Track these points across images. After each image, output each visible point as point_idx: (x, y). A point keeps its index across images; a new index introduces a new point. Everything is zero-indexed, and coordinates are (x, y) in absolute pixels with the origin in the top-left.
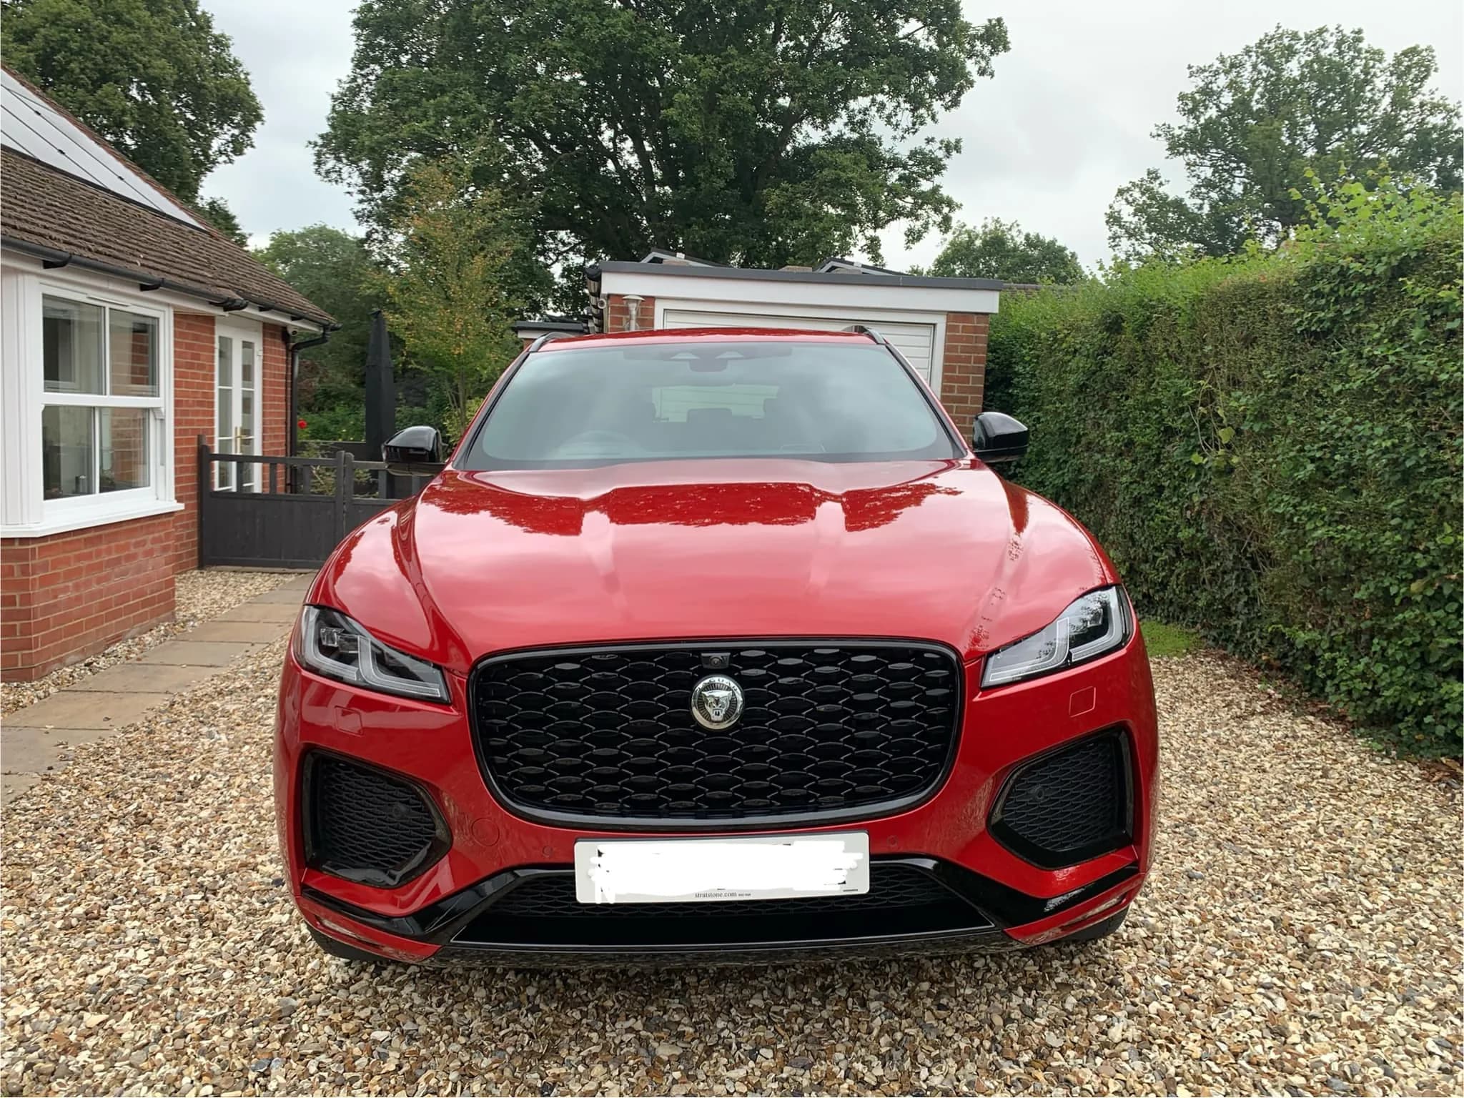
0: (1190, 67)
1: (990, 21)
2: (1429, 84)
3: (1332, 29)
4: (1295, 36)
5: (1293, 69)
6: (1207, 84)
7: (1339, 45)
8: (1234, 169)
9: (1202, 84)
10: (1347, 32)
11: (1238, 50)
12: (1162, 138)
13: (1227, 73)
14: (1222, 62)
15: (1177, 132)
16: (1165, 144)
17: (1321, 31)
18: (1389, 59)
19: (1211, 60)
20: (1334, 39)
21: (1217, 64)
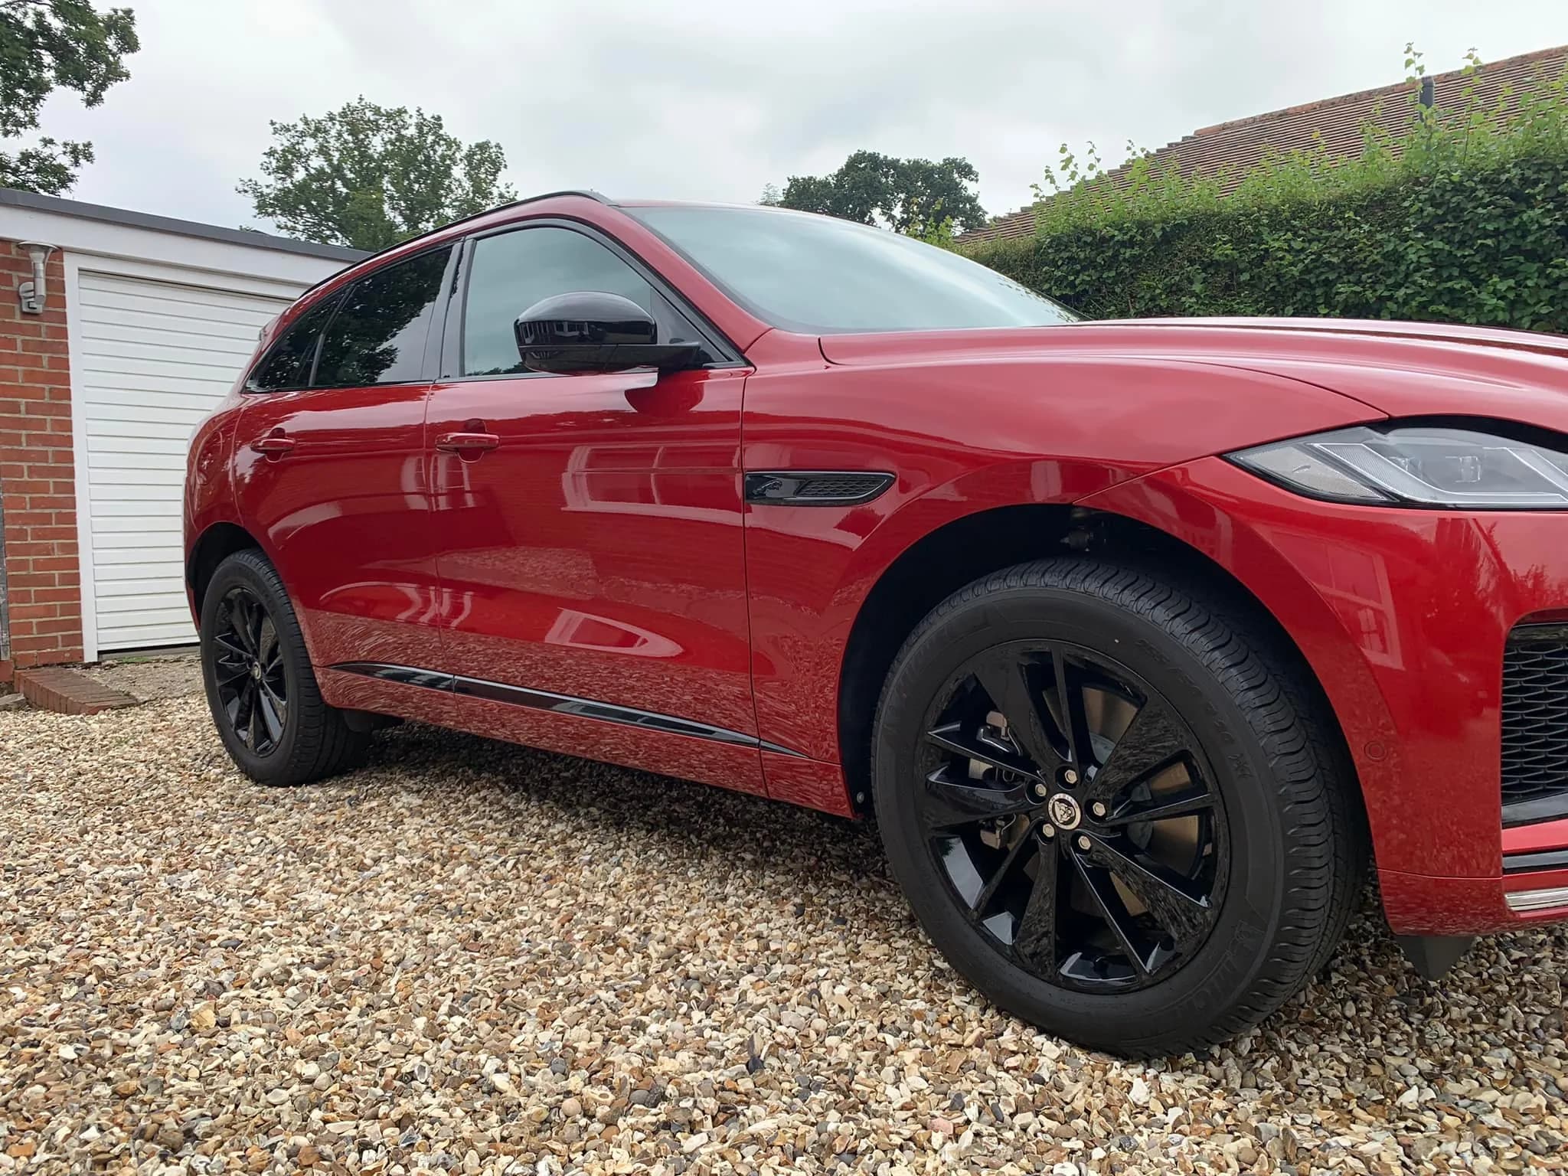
0: (272, 123)
1: (116, 11)
2: (503, 177)
3: (412, 111)
4: (377, 111)
5: (377, 144)
6: (293, 145)
7: (420, 127)
8: (328, 237)
9: (287, 144)
10: (428, 117)
11: (322, 115)
12: (250, 195)
13: (314, 136)
14: (307, 123)
15: (266, 191)
16: (255, 202)
17: (401, 112)
18: (465, 149)
19: (293, 119)
20: (414, 120)
21: (301, 127)
